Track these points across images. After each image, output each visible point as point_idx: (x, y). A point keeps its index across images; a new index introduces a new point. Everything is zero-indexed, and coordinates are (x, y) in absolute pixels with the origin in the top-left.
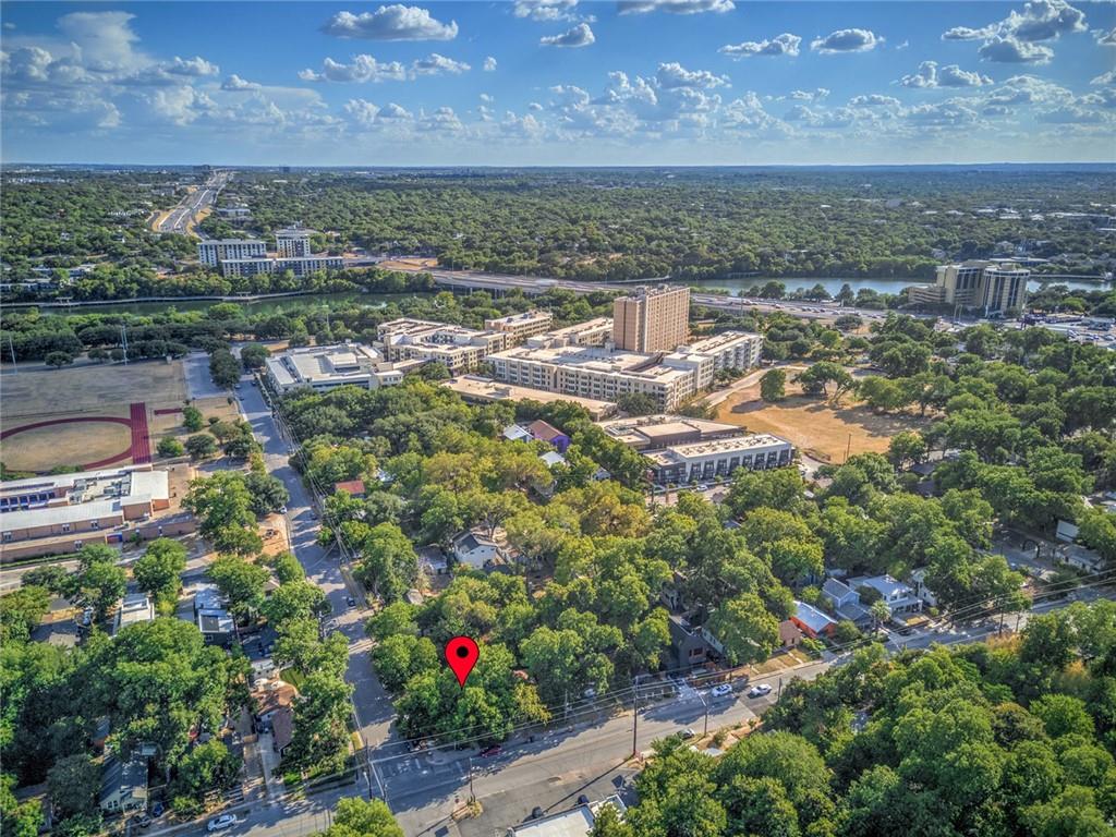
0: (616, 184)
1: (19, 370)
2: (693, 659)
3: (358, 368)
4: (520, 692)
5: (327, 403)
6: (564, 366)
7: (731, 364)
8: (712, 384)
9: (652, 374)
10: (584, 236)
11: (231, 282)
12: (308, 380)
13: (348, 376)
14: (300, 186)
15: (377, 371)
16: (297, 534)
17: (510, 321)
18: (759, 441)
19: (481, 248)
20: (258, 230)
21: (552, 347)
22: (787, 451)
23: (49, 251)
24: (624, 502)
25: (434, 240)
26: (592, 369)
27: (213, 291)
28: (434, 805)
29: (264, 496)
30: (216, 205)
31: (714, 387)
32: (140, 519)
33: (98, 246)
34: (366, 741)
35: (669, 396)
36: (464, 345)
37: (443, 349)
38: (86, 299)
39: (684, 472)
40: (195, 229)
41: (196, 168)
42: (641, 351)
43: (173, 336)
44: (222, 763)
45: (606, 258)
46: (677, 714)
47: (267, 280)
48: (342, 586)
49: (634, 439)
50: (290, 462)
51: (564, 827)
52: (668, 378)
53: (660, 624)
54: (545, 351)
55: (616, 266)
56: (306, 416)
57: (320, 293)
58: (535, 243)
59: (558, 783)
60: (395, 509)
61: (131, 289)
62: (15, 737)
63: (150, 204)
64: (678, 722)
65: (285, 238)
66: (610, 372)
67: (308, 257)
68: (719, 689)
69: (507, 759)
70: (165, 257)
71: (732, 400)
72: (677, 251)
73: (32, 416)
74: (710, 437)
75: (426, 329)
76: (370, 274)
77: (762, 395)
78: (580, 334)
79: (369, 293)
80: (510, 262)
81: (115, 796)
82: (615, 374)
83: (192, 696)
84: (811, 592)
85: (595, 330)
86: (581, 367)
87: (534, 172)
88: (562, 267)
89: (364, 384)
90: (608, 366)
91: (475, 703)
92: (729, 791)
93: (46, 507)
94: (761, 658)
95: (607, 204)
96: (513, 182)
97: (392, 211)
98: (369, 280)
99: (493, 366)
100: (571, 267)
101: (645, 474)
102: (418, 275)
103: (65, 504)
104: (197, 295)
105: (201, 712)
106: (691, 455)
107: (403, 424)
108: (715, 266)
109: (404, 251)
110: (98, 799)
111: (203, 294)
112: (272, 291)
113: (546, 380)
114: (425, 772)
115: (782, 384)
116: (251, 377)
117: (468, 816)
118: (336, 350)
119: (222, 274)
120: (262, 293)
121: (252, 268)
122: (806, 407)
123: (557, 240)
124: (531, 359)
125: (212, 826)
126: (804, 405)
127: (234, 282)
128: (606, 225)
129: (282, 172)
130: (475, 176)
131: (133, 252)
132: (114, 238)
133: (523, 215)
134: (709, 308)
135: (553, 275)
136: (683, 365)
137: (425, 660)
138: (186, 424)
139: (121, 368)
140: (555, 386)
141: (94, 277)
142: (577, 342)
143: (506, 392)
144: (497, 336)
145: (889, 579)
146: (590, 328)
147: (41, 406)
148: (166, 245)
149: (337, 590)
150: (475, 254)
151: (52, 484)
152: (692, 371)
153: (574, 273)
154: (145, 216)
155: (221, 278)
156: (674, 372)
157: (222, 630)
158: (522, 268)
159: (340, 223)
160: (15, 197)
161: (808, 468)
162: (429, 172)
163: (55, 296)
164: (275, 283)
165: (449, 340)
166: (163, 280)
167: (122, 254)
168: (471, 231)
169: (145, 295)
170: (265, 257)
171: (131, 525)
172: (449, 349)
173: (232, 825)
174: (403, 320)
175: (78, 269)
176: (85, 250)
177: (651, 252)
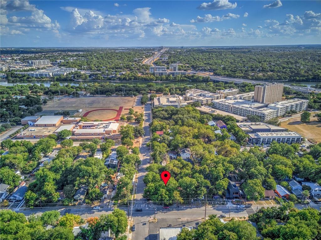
0: (281, 50)
1: (100, 96)
2: (235, 195)
3: (176, 102)
4: (175, 193)
5: (163, 110)
6: (235, 105)
7: (294, 109)
8: (284, 115)
9: (262, 110)
10: (261, 67)
11: (156, 77)
12: (162, 104)
13: (173, 104)
14: (183, 52)
15: (181, 103)
16: (144, 143)
17: (224, 91)
18: (289, 134)
19: (227, 70)
20: (168, 64)
21: (234, 99)
22: (300, 138)
23: (117, 68)
24: (232, 146)
25: (214, 67)
26: (243, 107)
27: (151, 80)
28: (146, 217)
29: (138, 132)
30: (160, 57)
31: (285, 116)
32: (109, 134)
33: (128, 67)
34: (136, 197)
35: (266, 117)
36: (208, 97)
37: (201, 98)
38: (122, 80)
39: (260, 141)
40: (153, 63)
41: (159, 47)
42: (263, 102)
43: (136, 91)
44: (98, 194)
45: (267, 74)
46: (224, 210)
47: (165, 77)
48: (149, 158)
49: (248, 129)
50: (149, 125)
51: (174, 231)
52: (266, 111)
53: (224, 183)
54: (231, 100)
55: (269, 76)
56: (157, 113)
57: (178, 81)
58: (245, 69)
59: (180, 220)
60: (168, 140)
61: (132, 78)
62: (60, 178)
63: (144, 57)
64: (223, 212)
65: (171, 66)
66: (249, 108)
67: (177, 71)
68: (240, 206)
69: (170, 210)
70: (142, 70)
71: (290, 121)
72: (292, 72)
73: (98, 107)
74: (274, 131)
75: (199, 92)
76: (193, 76)
77: (301, 120)
78: (244, 96)
79: (192, 82)
80: (234, 74)
81: (77, 196)
82: (250, 109)
83: (96, 177)
84: (285, 183)
85: (250, 95)
86: (240, 106)
87: (255, 47)
88: (251, 76)
89: (176, 106)
90: (248, 106)
91: (162, 193)
92: (222, 234)
93: (90, 129)
94: (256, 199)
95: (275, 57)
96: (247, 50)
97: (205, 59)
98: (192, 78)
99: (214, 104)
100: (254, 76)
101: (246, 140)
102: (206, 77)
103: (94, 128)
104: (147, 80)
105: (97, 181)
106: (263, 136)
107: (179, 118)
108: (306, 77)
109: (205, 70)
110: (74, 196)
111: (149, 80)
112: (166, 80)
113: (229, 109)
114: (147, 208)
115: (309, 117)
116: (150, 102)
117: (153, 222)
118: (172, 97)
119: (154, 75)
120: (163, 81)
121: (162, 74)
122: (317, 125)
123: (252, 68)
124: (225, 103)
125: (94, 208)
126: (316, 124)
127: (157, 77)
128: (270, 64)
129: (181, 48)
130: (235, 49)
131: (135, 69)
132: (132, 65)
133: (244, 60)
134: (296, 91)
135: (248, 78)
136: (274, 108)
137: (157, 180)
138: (129, 113)
139: (122, 98)
140: (231, 111)
141: (124, 75)
142: (243, 98)
143: (214, 111)
144: (219, 95)
145: (316, 184)
146: (249, 94)
147: (101, 105)
148: (143, 67)
149: (147, 158)
150: (225, 72)
151: (93, 124)
152: (277, 110)
153: (254, 78)
154: (142, 60)
155: (153, 76)
156: (270, 110)
157: (114, 163)
158: (238, 76)
159: (190, 62)
160: (114, 55)
161: (307, 144)
162: (222, 48)
163: (115, 79)
164: (167, 78)
165: (204, 96)
166: (140, 76)
167: (132, 69)
168: (226, 65)
169: (135, 80)
170: (166, 71)
171: (106, 135)
172: (203, 98)
173: (98, 209)
174: (194, 89)
175: (121, 73)
176: (125, 68)
177: (283, 72)
